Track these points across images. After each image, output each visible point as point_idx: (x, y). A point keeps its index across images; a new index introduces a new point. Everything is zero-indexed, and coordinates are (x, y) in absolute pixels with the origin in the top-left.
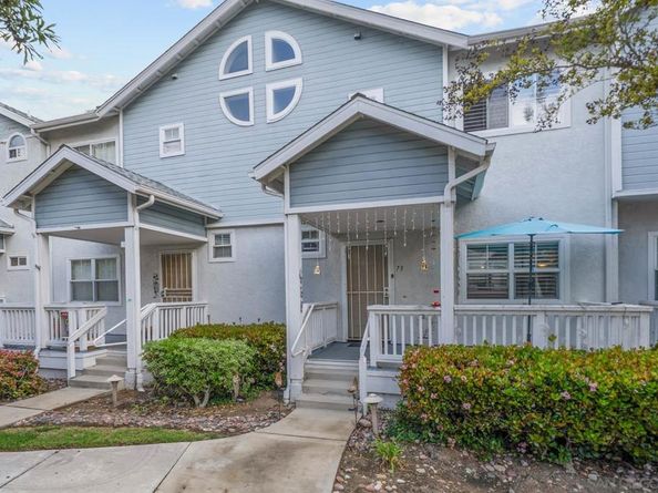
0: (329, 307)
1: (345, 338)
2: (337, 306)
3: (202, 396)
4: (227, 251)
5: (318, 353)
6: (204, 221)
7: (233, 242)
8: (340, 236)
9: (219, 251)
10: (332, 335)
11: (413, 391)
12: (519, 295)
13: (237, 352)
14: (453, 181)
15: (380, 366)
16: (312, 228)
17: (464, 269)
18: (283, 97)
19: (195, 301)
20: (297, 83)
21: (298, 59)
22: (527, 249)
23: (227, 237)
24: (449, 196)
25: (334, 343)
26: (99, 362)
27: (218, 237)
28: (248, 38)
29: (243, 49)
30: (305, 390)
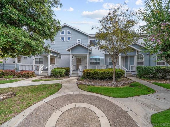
0: (74, 65)
1: (76, 69)
2: (75, 65)
3: (59, 76)
4: (61, 58)
5: (73, 71)
6: (57, 54)
7: (61, 57)
8: (76, 57)
9: (59, 58)
10: (74, 69)
11: (84, 73)
12: (96, 64)
13: (64, 71)
14: (88, 52)
15: (81, 72)
16: (73, 55)
17: (90, 61)
18: (69, 39)
19: (55, 65)
20: (71, 37)
21: (71, 34)
22: (96, 59)
23: (61, 56)
24: (88, 54)
25: (75, 70)
26: (42, 73)
27: (59, 56)
28: (64, 30)
29: (64, 31)
30: (72, 75)
